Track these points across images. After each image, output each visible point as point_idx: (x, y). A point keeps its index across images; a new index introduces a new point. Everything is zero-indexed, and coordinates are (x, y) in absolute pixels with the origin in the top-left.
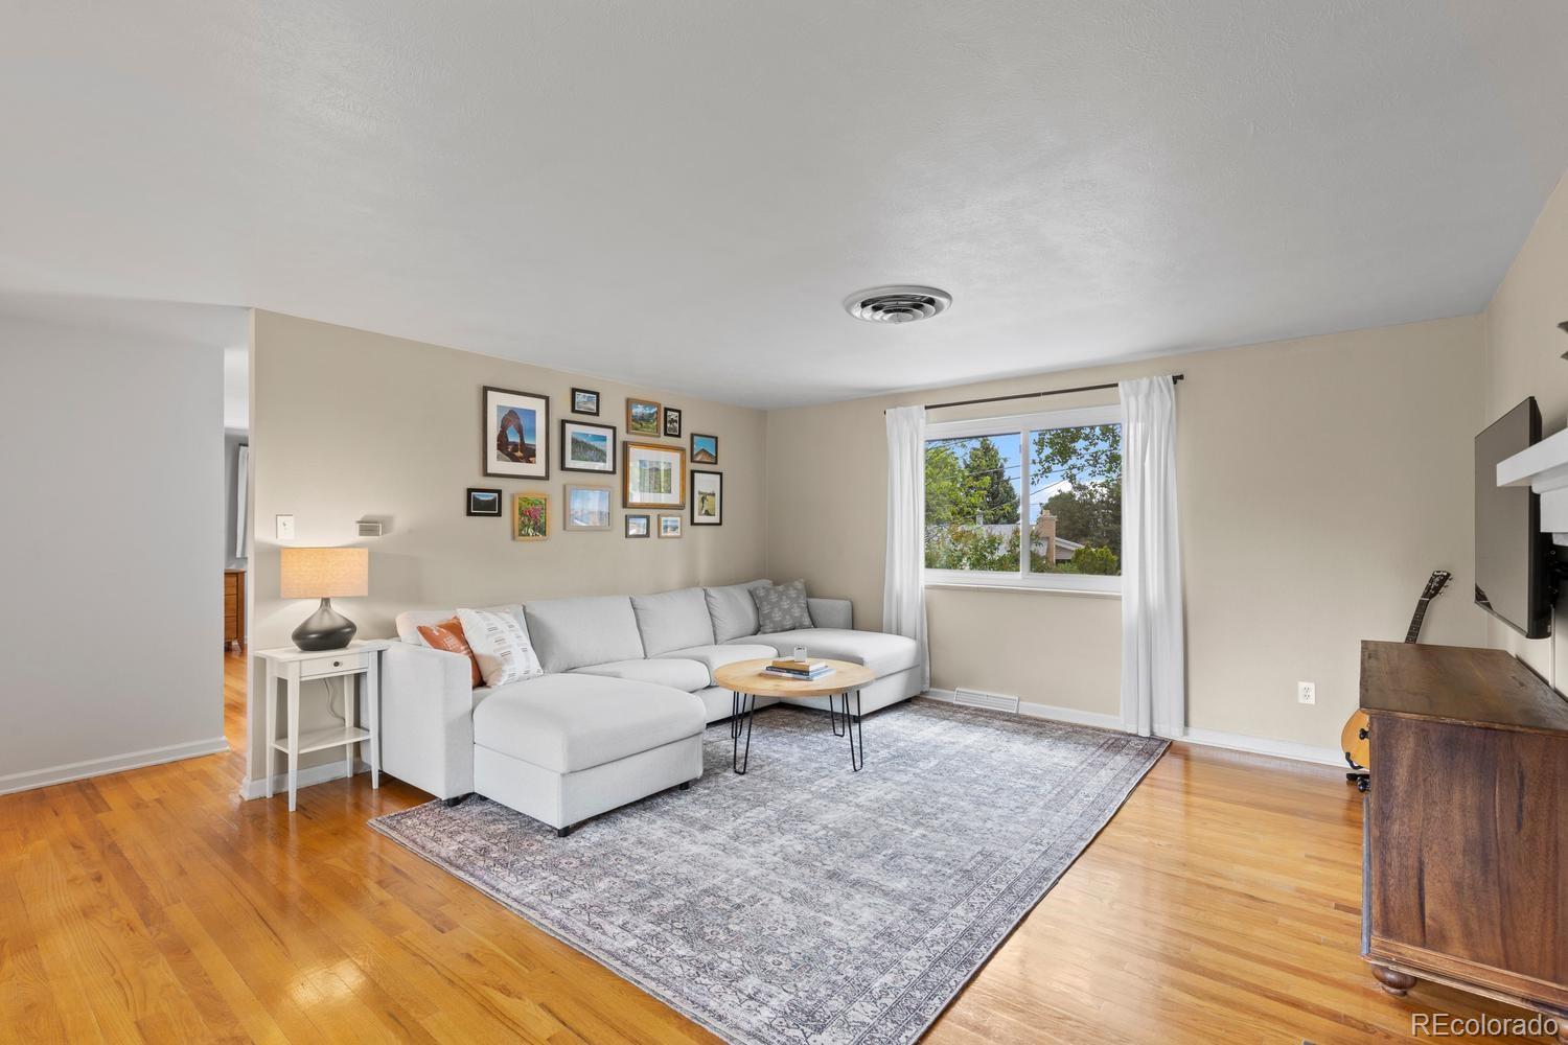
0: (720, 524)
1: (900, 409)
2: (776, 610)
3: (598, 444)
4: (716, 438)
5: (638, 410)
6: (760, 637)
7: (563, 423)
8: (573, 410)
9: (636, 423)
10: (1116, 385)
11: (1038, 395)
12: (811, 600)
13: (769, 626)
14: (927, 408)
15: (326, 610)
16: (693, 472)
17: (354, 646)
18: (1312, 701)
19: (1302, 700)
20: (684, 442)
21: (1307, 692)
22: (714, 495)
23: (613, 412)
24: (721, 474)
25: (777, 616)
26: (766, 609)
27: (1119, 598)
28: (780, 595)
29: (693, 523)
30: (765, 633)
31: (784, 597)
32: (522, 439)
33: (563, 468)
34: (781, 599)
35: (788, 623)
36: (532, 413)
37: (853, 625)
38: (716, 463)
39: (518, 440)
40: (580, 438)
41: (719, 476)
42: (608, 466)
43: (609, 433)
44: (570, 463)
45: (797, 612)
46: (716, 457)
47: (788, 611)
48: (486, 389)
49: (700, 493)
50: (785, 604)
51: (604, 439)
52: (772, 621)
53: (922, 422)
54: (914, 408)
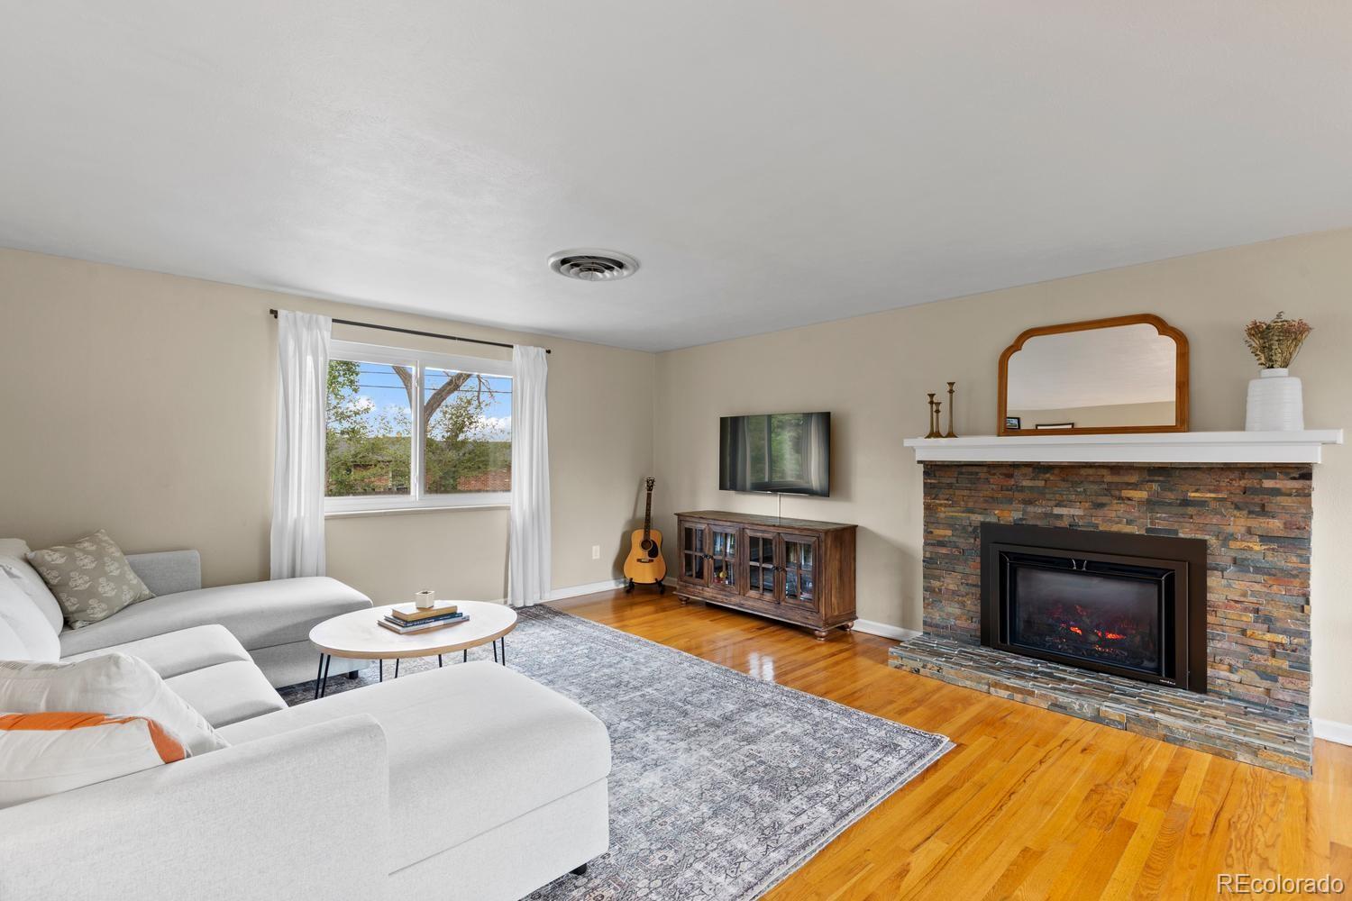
1: (298, 315)
2: (102, 580)
6: (78, 630)
10: (512, 347)
11: (454, 338)
12: (138, 558)
13: (98, 611)
14: (334, 321)
18: (598, 557)
19: (594, 558)
21: (596, 552)
25: (107, 589)
26: (80, 582)
27: (510, 508)
30: (92, 622)
34: (104, 564)
35: (127, 598)
37: (203, 582)
45: (132, 578)
47: (120, 580)
50: (113, 569)
52: (102, 599)
53: (327, 335)
54: (321, 318)
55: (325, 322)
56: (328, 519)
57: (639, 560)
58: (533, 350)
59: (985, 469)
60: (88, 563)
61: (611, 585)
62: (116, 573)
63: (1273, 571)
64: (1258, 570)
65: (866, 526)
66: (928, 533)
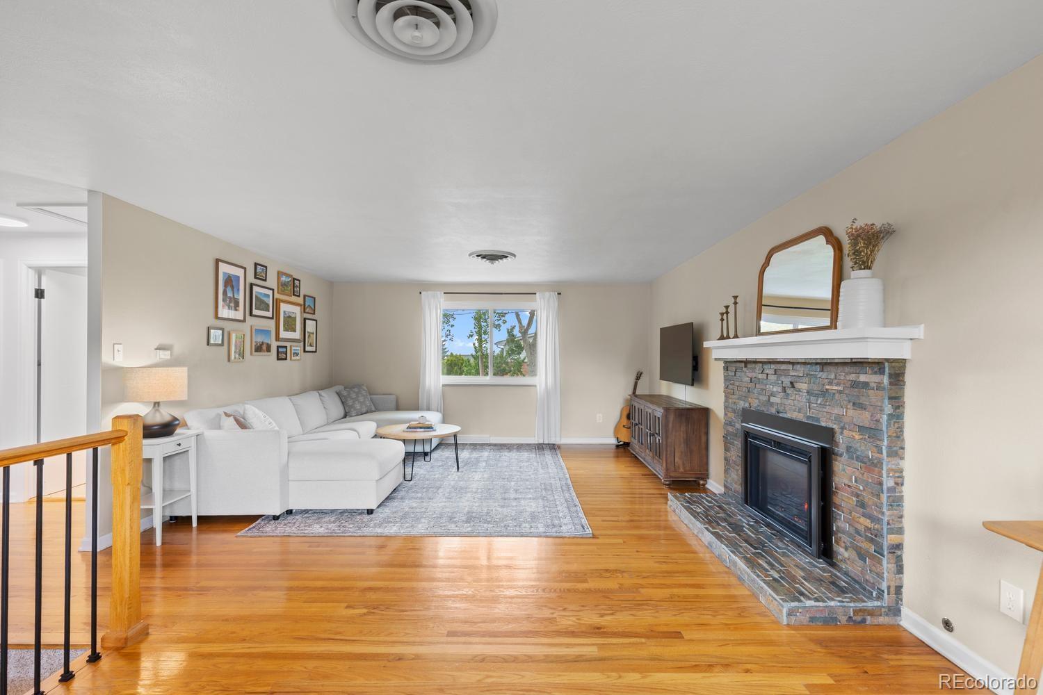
0: (316, 352)
1: (429, 292)
2: (356, 402)
3: (265, 299)
4: (315, 298)
5: (284, 279)
6: (348, 418)
7: (252, 285)
8: (255, 278)
9: (282, 286)
10: (535, 294)
11: (502, 294)
12: (372, 396)
14: (445, 293)
15: (157, 410)
16: (305, 319)
17: (178, 434)
18: (601, 421)
19: (598, 421)
20: (300, 300)
21: (600, 418)
22: (313, 333)
23: (272, 281)
24: (316, 321)
25: (358, 406)
26: (350, 402)
27: (535, 386)
28: (357, 394)
29: (305, 351)
30: (351, 416)
31: (360, 395)
32: (234, 296)
33: (251, 314)
34: (358, 397)
35: (364, 410)
36: (238, 278)
37: (398, 408)
38: (314, 314)
39: (232, 296)
40: (259, 296)
41: (315, 322)
42: (269, 314)
43: (270, 292)
44: (255, 312)
45: (368, 403)
46: (314, 310)
47: (362, 403)
48: (217, 261)
49: (308, 332)
50: (361, 399)
51: (268, 296)
53: (442, 300)
54: (438, 293)
55: (440, 294)
56: (443, 386)
57: (624, 426)
58: (547, 294)
59: (743, 365)
60: (353, 395)
61: (613, 441)
62: (362, 400)
63: (866, 460)
64: (858, 459)
65: (714, 409)
66: (726, 414)
